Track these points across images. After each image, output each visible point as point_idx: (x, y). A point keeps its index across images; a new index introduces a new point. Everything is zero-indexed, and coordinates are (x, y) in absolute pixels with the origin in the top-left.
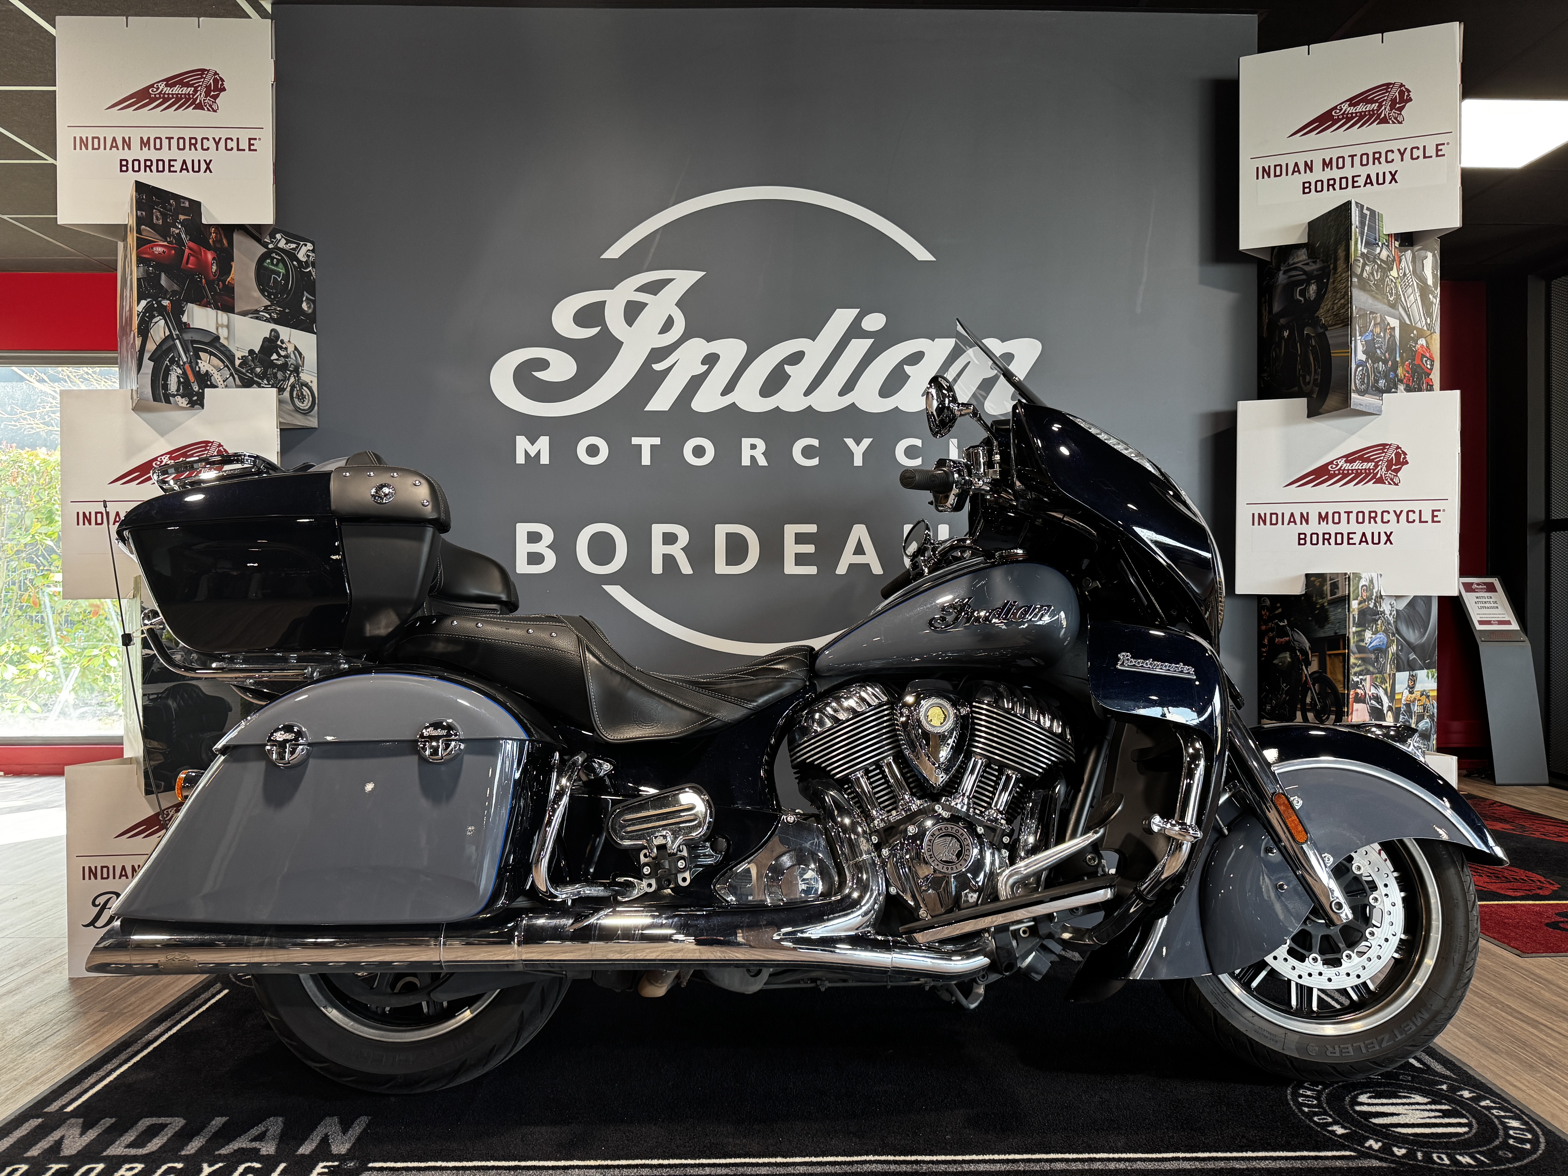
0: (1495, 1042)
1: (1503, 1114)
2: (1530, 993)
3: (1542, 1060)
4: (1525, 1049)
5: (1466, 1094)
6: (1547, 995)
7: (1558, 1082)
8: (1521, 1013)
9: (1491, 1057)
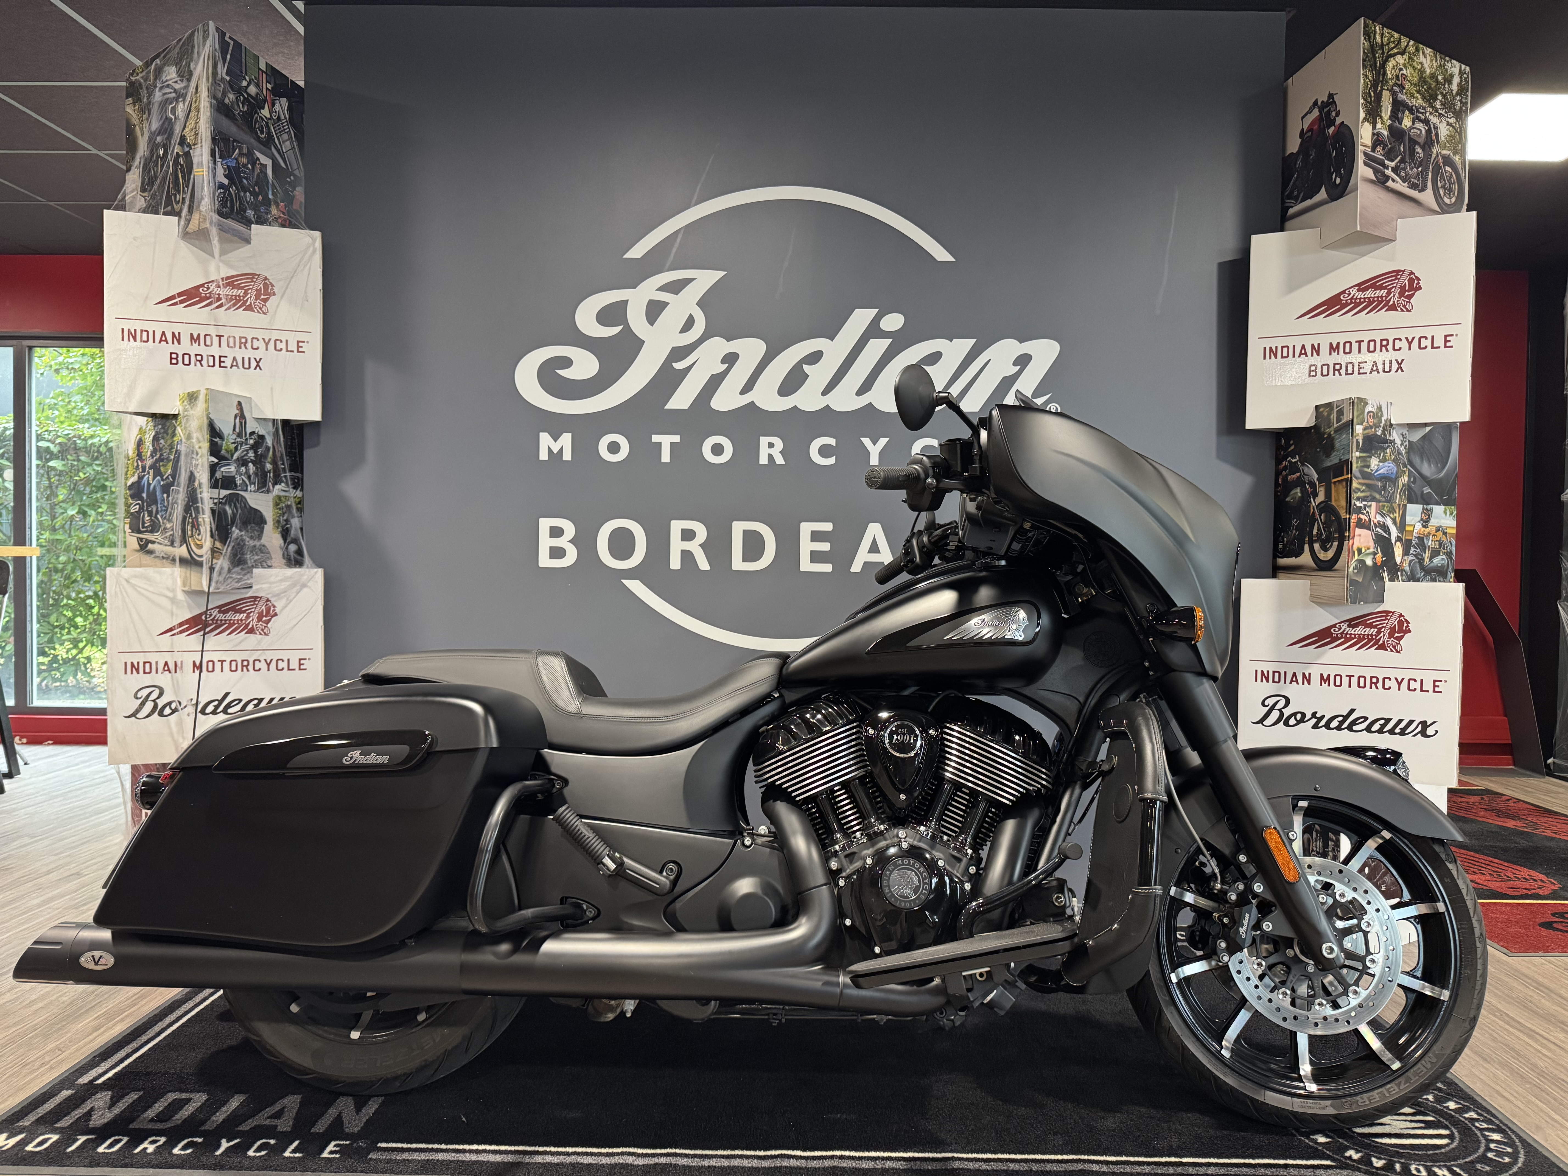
0: (1488, 1051)
1: (1485, 1126)
2: (1531, 1002)
3: (1533, 1070)
4: (1518, 1059)
5: (1452, 1105)
6: (1547, 1003)
7: (1547, 1094)
8: (1519, 1022)
9: (1483, 1067)
